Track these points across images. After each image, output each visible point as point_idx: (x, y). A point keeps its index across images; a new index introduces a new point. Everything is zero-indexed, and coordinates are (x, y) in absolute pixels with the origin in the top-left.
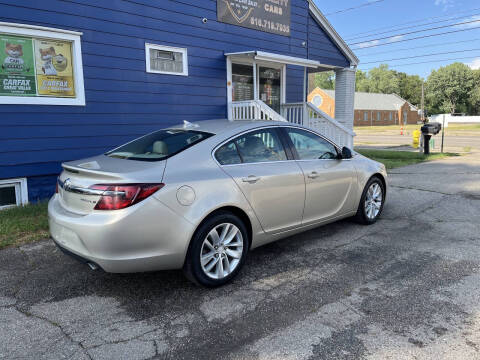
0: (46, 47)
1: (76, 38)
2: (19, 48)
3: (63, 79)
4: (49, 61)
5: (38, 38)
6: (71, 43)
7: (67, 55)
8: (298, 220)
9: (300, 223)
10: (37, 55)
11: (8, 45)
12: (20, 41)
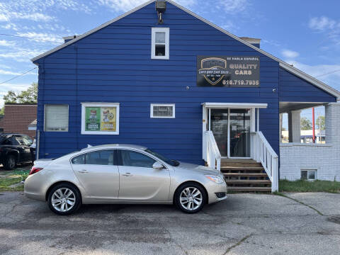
0: (106, 111)
1: (117, 106)
2: (95, 112)
3: (111, 123)
4: (106, 116)
5: (103, 107)
6: (116, 108)
7: (114, 113)
8: (115, 196)
9: (117, 198)
10: (102, 114)
11: (91, 111)
12: (96, 109)
